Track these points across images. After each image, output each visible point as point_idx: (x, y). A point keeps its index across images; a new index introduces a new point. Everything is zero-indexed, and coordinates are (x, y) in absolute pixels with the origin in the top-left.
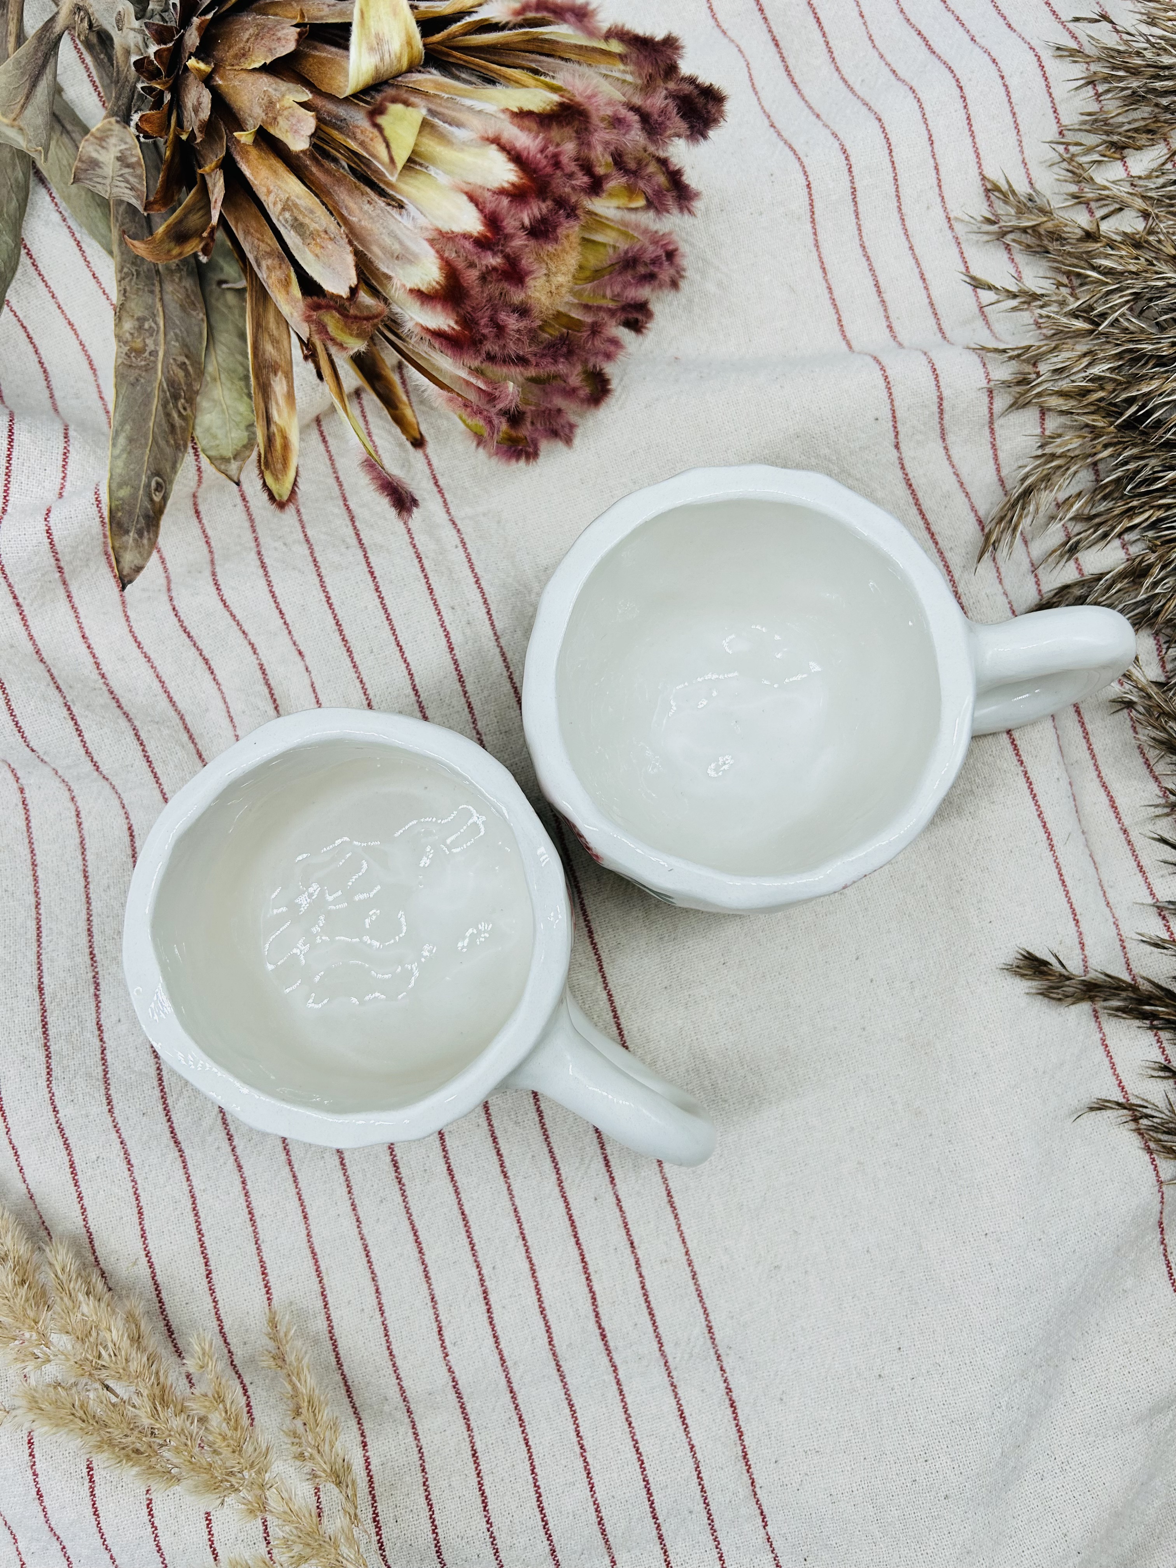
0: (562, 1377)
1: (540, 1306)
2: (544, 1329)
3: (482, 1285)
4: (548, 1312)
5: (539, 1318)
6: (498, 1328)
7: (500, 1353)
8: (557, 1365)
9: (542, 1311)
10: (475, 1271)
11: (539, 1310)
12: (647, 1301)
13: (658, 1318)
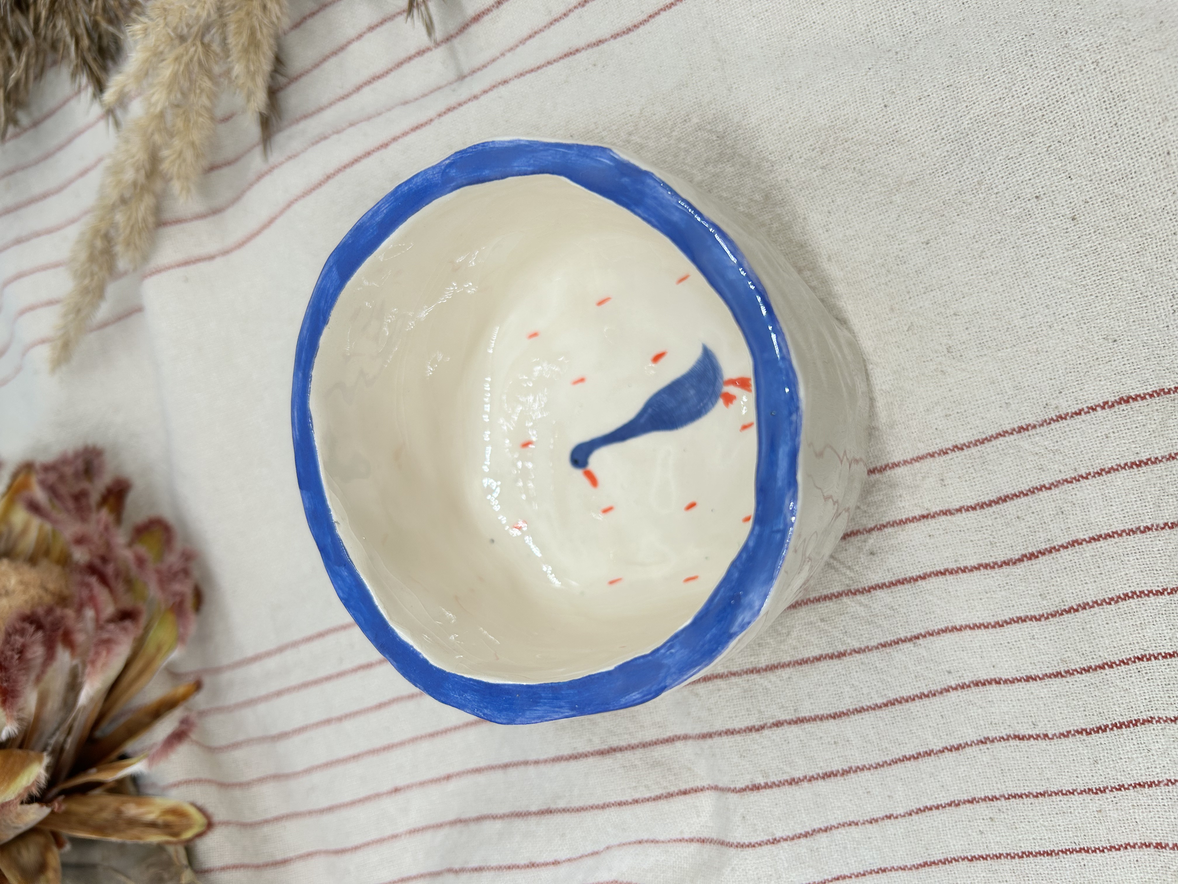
0: (1085, 606)
1: (994, 627)
2: (1021, 625)
3: (969, 686)
4: (1000, 618)
5: (1007, 629)
6: (1018, 675)
7: (1049, 676)
8: (1068, 611)
9: (998, 625)
10: (953, 694)
11: (998, 629)
12: (990, 504)
13: (1010, 491)
